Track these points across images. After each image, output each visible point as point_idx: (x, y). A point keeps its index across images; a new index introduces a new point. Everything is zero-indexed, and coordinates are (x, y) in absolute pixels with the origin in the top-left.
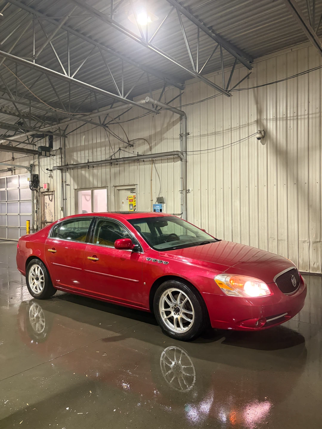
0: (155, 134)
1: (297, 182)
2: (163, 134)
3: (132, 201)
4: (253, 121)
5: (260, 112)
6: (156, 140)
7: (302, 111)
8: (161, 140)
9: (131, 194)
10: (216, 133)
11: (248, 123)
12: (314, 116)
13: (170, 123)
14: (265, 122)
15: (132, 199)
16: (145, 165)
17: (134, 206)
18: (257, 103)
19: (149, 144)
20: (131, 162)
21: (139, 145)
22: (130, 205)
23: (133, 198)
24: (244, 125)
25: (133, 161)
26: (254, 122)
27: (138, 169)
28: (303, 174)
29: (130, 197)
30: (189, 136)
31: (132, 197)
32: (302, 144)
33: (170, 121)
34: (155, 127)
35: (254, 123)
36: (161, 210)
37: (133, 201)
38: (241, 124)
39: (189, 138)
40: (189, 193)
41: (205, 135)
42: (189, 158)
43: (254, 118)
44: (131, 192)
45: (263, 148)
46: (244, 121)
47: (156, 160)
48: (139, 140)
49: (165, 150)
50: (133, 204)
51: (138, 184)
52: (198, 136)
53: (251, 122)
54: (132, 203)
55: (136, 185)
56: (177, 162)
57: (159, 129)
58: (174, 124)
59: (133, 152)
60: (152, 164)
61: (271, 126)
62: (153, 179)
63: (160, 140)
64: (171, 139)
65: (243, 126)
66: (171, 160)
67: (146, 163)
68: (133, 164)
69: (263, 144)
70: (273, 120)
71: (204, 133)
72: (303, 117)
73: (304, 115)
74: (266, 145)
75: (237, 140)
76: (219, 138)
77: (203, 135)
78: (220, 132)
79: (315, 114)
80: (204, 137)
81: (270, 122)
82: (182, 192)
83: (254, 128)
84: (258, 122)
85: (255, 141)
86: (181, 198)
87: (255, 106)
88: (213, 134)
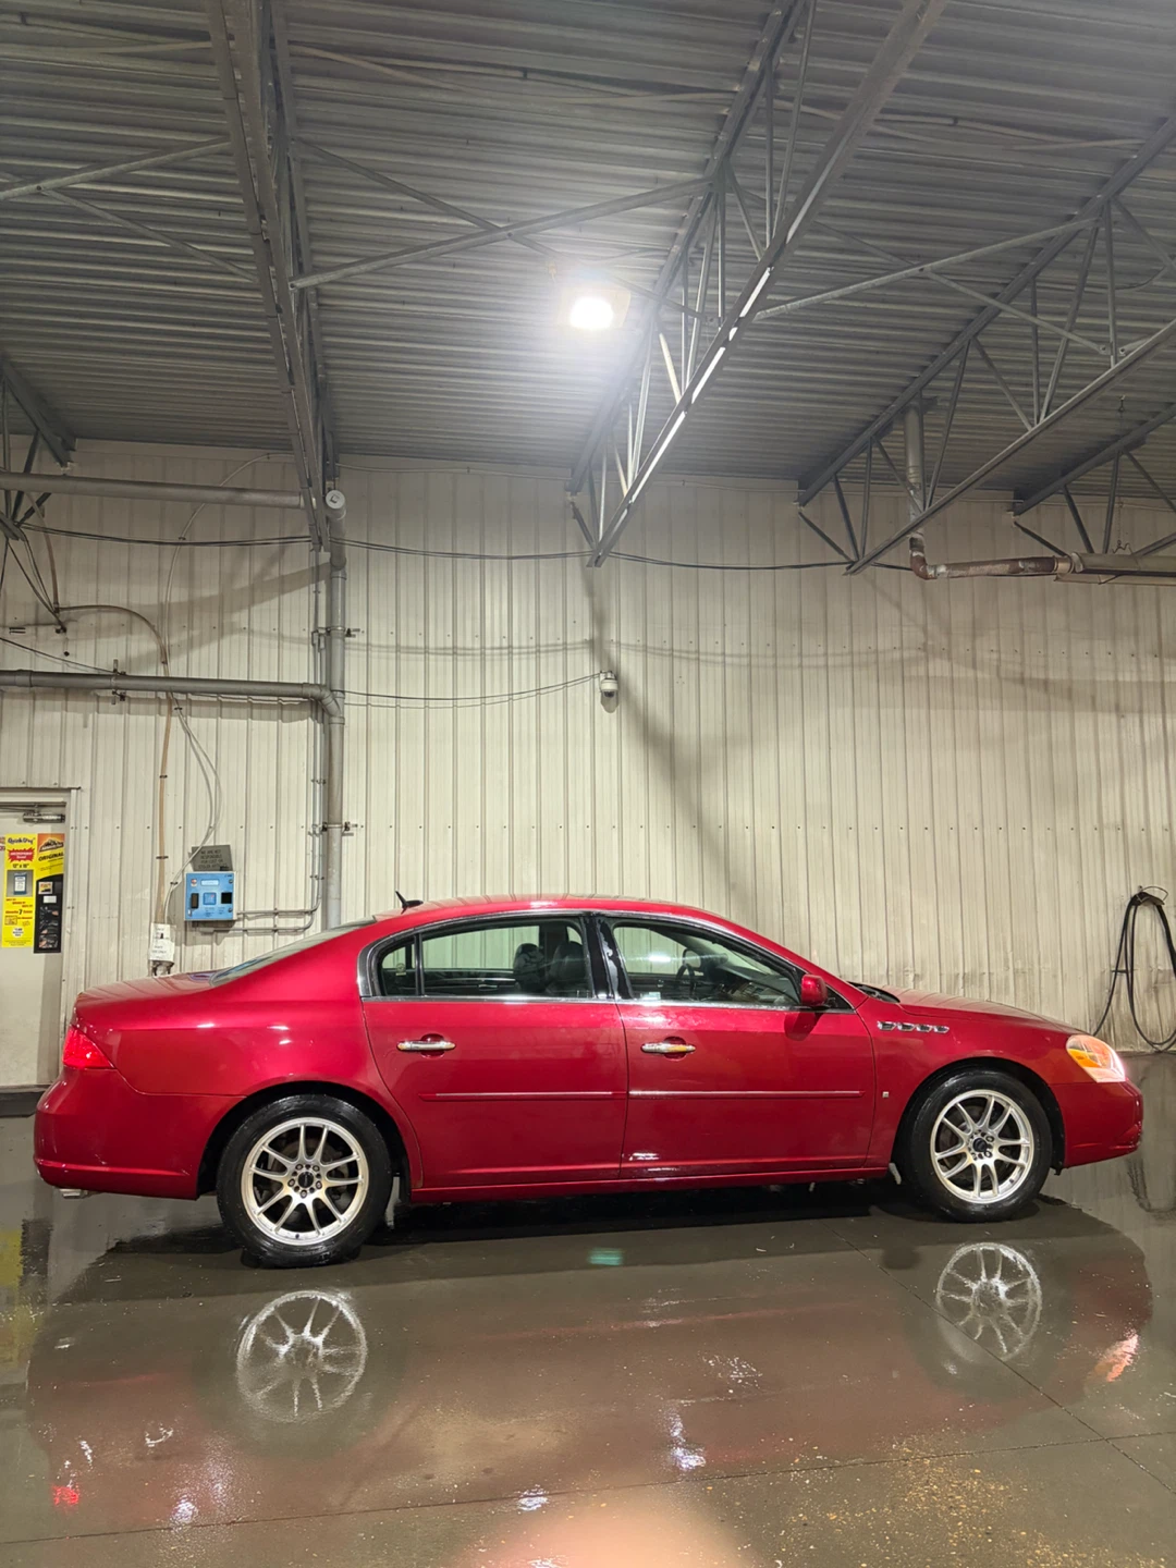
0: (191, 606)
1: (699, 823)
2: (232, 612)
3: (30, 858)
4: (579, 639)
5: (599, 619)
6: (191, 627)
7: (709, 643)
8: (221, 631)
9: (27, 825)
10: (459, 652)
11: (565, 644)
12: (736, 660)
13: (267, 578)
14: (614, 650)
15: (31, 850)
16: (129, 713)
17: (35, 879)
18: (591, 591)
19: (158, 636)
20: (45, 696)
21: (99, 632)
22: (12, 875)
23: (35, 846)
24: (552, 645)
25: (63, 690)
26: (583, 643)
27: (85, 726)
28: (714, 801)
29: (11, 841)
30: (351, 639)
31: (26, 840)
32: (711, 727)
33: (264, 572)
34: (191, 579)
35: (583, 648)
36: (227, 898)
37: (36, 857)
38: (543, 642)
39: (352, 646)
40: (350, 837)
41: (417, 648)
42: (353, 715)
43: (585, 632)
44: (26, 820)
45: (608, 722)
46: (551, 635)
47: (190, 702)
48: (99, 611)
49: (236, 671)
50: (32, 871)
51: (86, 786)
52: (387, 647)
53: (575, 644)
54: (28, 868)
55: (74, 792)
56: (295, 720)
57: (209, 590)
58: (284, 585)
59: (67, 654)
60: (170, 713)
61: (630, 665)
62: (169, 772)
63: (216, 632)
64: (270, 636)
65: (550, 648)
66: (265, 712)
67: (133, 706)
68: (58, 703)
69: (609, 711)
70: (636, 650)
71: (412, 643)
72: (710, 658)
73: (714, 654)
74: (615, 713)
75: (528, 686)
76: (468, 667)
77: (409, 650)
78: (470, 652)
79: (740, 656)
80: (412, 656)
81: (628, 654)
82: (314, 832)
83: (583, 663)
84: (595, 646)
85: (586, 697)
86: (313, 851)
87: (586, 601)
88: (448, 652)
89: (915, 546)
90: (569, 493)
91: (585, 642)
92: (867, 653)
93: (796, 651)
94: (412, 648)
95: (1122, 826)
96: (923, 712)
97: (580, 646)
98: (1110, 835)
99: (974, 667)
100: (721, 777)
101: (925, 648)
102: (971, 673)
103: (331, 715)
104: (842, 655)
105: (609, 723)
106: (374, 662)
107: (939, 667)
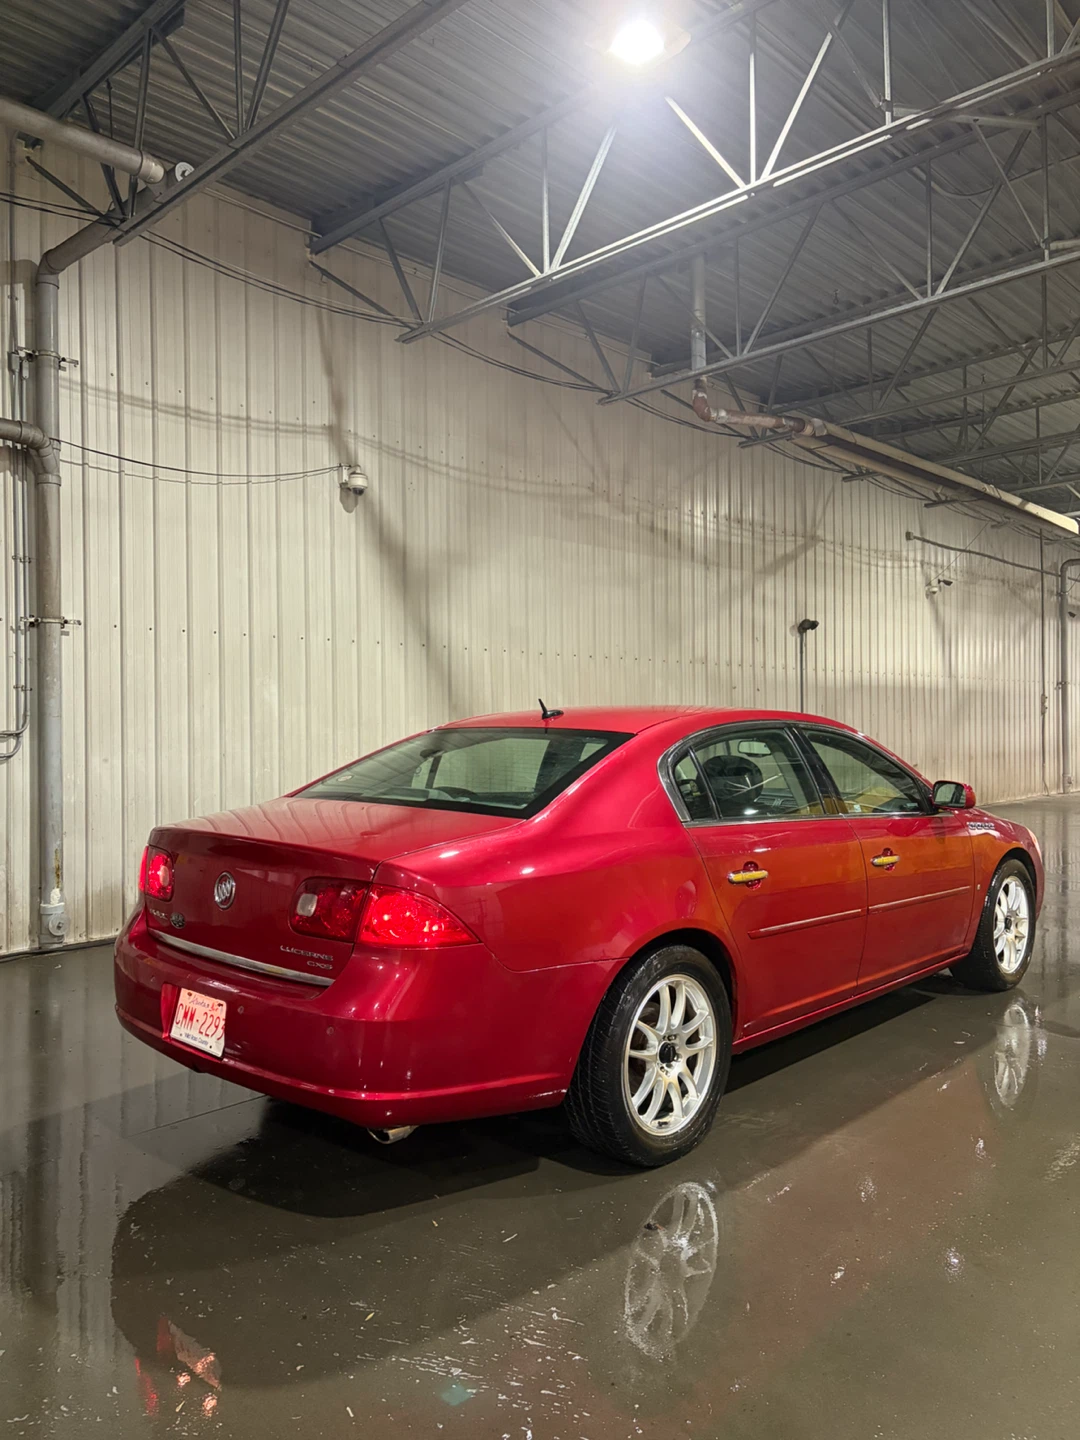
1: (427, 640)
4: (318, 423)
5: (338, 403)
7: (436, 451)
10: (192, 414)
11: (305, 425)
12: (457, 473)
14: (351, 442)
18: (329, 370)
24: (291, 425)
26: (322, 428)
30: (62, 372)
35: (322, 434)
38: (282, 420)
39: (61, 382)
40: (66, 637)
42: (67, 476)
43: (324, 417)
45: (347, 522)
46: (290, 413)
53: (314, 427)
61: (366, 460)
65: (289, 428)
69: (349, 511)
70: (371, 446)
71: (137, 394)
72: (437, 467)
73: (440, 464)
74: (354, 513)
75: (268, 470)
76: (202, 436)
77: (135, 401)
78: (205, 417)
79: (460, 470)
80: (137, 409)
81: (364, 449)
82: (18, 628)
83: (322, 452)
84: (335, 433)
85: (327, 489)
86: (17, 653)
87: (325, 379)
88: (180, 412)
89: (700, 387)
90: (309, 250)
91: (324, 427)
92: (554, 485)
93: (503, 474)
94: (138, 399)
95: (705, 662)
96: (590, 547)
97: (320, 431)
98: (699, 667)
99: (623, 511)
100: (445, 593)
101: (592, 488)
102: (621, 517)
103: (46, 472)
104: (536, 484)
105: (349, 524)
106: (91, 409)
107: (602, 508)
